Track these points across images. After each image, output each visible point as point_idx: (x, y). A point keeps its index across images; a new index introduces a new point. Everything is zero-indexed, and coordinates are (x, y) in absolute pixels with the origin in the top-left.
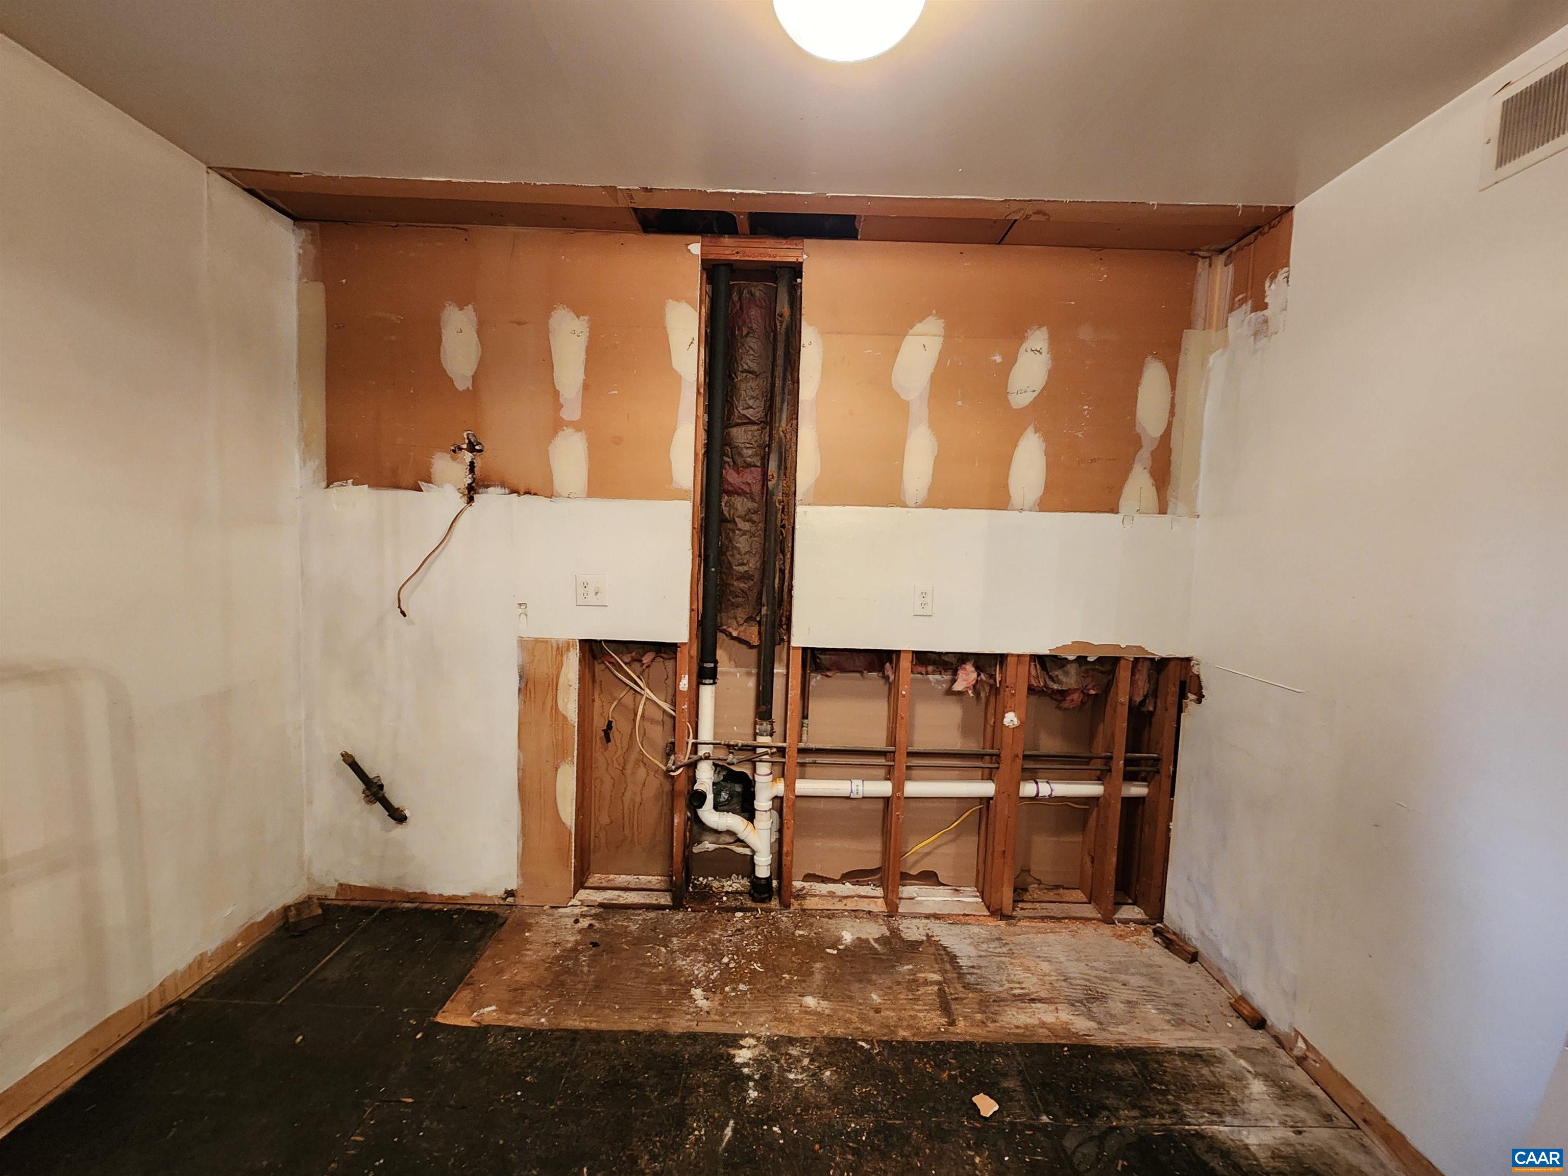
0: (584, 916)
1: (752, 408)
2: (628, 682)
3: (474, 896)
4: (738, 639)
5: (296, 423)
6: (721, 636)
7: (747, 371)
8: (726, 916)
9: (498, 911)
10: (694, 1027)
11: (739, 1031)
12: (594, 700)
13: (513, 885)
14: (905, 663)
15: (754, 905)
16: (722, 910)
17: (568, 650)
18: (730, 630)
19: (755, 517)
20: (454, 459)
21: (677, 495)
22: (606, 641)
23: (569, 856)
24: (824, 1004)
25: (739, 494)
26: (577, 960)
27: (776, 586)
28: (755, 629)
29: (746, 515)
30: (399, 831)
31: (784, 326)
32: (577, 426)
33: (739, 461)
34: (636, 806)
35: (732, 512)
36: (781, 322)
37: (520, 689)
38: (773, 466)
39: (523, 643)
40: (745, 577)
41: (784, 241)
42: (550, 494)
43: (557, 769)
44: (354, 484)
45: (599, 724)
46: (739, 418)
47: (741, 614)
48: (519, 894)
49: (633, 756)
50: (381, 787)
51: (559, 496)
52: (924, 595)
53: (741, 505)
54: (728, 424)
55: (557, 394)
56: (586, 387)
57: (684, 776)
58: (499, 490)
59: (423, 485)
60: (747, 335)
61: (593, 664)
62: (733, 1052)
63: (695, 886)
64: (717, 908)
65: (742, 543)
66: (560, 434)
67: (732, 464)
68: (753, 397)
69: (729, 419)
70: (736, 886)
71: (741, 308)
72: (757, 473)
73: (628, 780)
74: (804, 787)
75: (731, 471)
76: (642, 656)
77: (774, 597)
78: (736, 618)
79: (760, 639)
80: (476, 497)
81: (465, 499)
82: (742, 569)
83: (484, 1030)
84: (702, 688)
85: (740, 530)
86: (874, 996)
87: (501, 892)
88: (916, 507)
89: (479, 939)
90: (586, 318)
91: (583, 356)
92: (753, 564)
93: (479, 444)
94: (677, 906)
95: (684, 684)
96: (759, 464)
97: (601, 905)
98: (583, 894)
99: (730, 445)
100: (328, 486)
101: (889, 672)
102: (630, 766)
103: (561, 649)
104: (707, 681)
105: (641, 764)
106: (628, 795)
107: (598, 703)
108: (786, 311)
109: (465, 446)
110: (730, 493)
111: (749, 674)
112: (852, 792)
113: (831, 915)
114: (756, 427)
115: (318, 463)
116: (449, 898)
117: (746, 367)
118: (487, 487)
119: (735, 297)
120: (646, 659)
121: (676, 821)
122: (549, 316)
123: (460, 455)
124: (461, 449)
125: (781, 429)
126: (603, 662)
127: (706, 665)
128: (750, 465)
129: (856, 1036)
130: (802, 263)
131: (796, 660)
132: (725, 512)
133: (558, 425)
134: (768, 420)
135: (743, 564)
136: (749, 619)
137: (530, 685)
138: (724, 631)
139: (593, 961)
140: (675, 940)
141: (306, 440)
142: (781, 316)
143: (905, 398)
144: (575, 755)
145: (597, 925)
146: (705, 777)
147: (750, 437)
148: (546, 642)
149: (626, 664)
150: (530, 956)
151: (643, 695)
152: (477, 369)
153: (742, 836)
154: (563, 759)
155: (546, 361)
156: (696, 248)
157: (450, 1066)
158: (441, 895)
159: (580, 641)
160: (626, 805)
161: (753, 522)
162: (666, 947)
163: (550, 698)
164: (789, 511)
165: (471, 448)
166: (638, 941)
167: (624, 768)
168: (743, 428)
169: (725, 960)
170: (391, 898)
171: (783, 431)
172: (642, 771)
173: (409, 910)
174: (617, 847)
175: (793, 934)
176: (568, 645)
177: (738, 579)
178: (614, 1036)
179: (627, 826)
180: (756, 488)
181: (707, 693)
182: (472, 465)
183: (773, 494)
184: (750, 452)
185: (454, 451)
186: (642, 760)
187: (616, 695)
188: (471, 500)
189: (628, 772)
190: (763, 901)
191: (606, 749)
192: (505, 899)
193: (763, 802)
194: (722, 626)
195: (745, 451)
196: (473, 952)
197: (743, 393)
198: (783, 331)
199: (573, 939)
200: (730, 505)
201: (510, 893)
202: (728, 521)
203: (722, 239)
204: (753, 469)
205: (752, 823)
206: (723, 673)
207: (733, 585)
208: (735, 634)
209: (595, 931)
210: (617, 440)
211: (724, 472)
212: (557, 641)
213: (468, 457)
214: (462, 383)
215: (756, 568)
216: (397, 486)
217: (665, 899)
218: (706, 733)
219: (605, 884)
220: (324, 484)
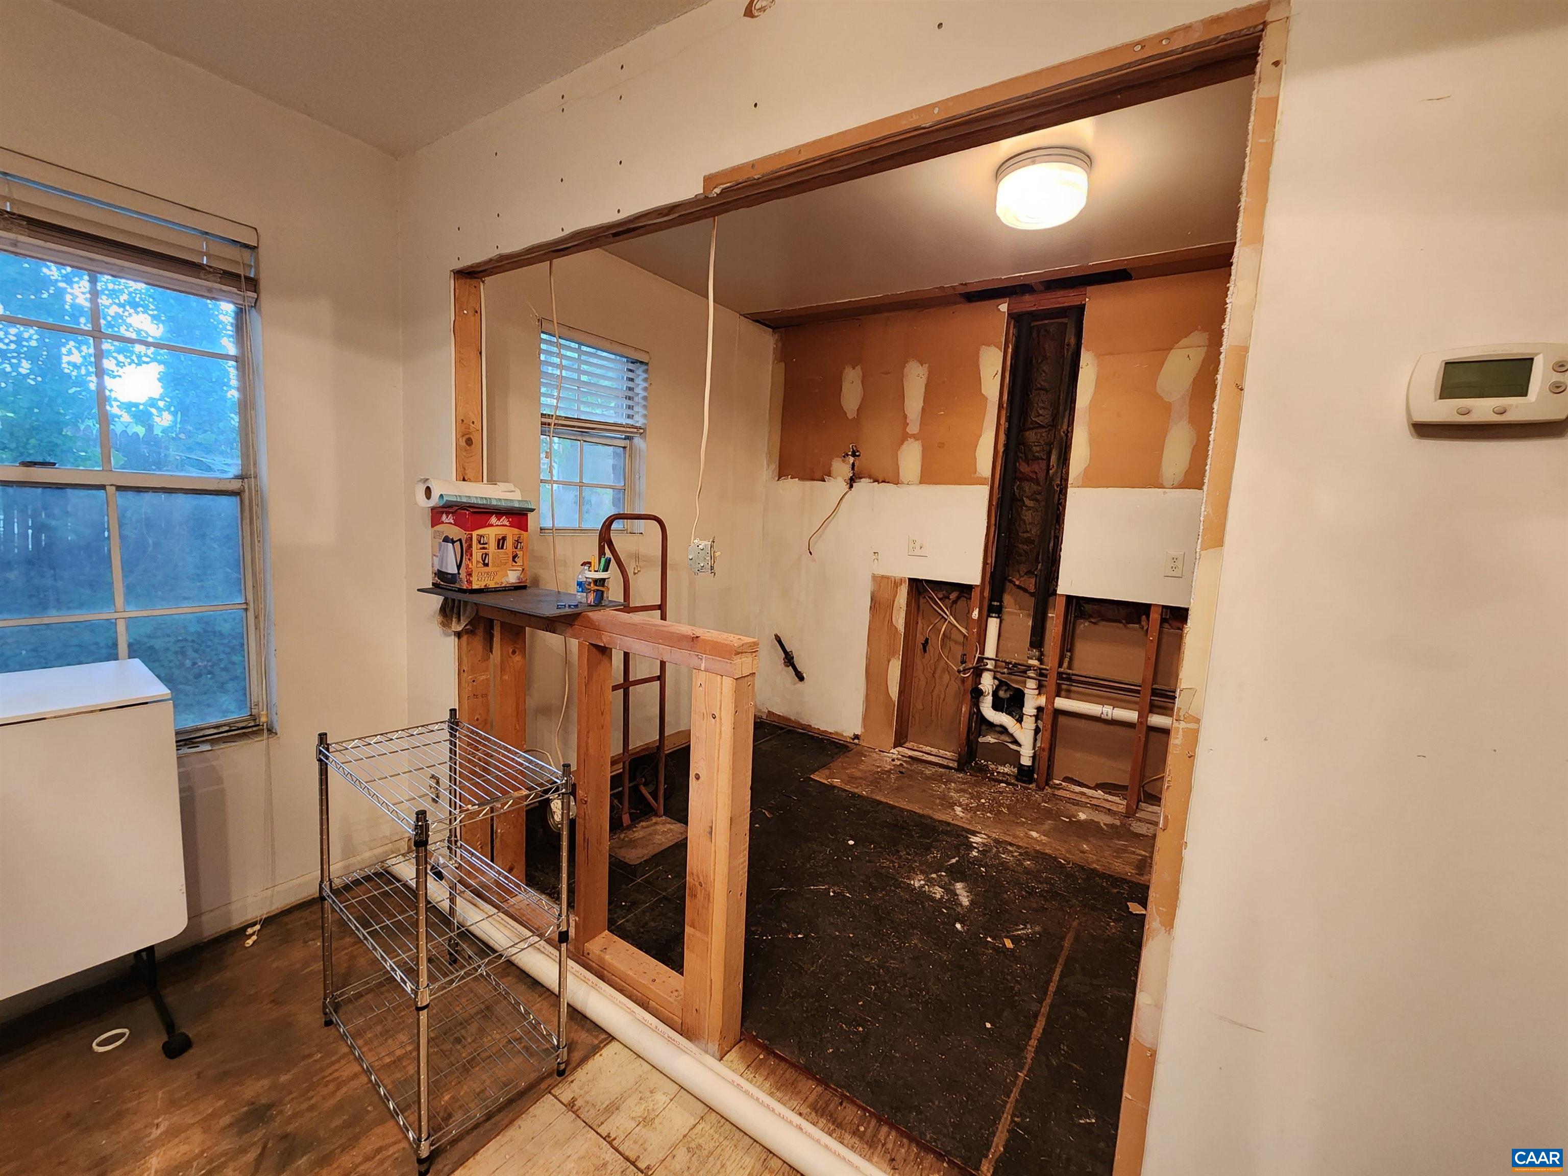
0: (898, 759)
1: (1042, 415)
2: (940, 611)
3: (837, 733)
4: (1019, 587)
5: (766, 443)
6: (1008, 585)
7: (1040, 389)
8: (993, 783)
9: (849, 745)
10: (950, 820)
11: (979, 830)
12: (917, 623)
13: (858, 732)
14: (1155, 616)
15: (1016, 783)
16: (990, 779)
17: (901, 584)
18: (1014, 580)
19: (1038, 497)
20: (844, 461)
21: (980, 481)
22: (927, 581)
23: (893, 719)
24: (1043, 837)
25: (1027, 480)
26: (889, 776)
27: (1051, 549)
28: (1033, 580)
29: (1032, 495)
30: (800, 685)
31: (1070, 353)
32: (915, 437)
33: (1030, 456)
34: (941, 701)
35: (1021, 493)
36: (1068, 350)
37: (871, 607)
38: (1054, 458)
39: (874, 577)
40: (1029, 541)
41: (1072, 291)
42: (896, 481)
43: (889, 662)
44: (791, 478)
45: (920, 639)
46: (1031, 424)
47: (1023, 569)
48: (862, 738)
49: (942, 664)
50: (793, 658)
51: (903, 483)
52: (1175, 560)
53: (1029, 488)
54: (1022, 429)
55: (905, 417)
56: (923, 410)
57: (970, 678)
58: (867, 480)
59: (826, 478)
60: (1041, 362)
61: (919, 598)
62: (969, 836)
63: (976, 763)
64: (988, 777)
65: (1027, 516)
66: (906, 442)
67: (1024, 458)
68: (1043, 408)
69: (1024, 425)
70: (1006, 770)
71: (1038, 343)
72: (1043, 464)
73: (937, 681)
74: (1062, 703)
75: (1024, 464)
76: (950, 594)
77: (1049, 557)
78: (1019, 572)
79: (1035, 587)
80: (854, 485)
81: (848, 486)
82: (1025, 535)
83: (832, 787)
84: (990, 620)
85: (1026, 506)
86: (1085, 846)
87: (851, 735)
88: (1173, 488)
89: (837, 754)
90: (927, 365)
91: (923, 390)
92: (1035, 531)
93: (858, 451)
94: (959, 769)
95: (975, 614)
96: (1045, 458)
97: (910, 757)
98: (900, 749)
99: (1023, 444)
100: (778, 480)
101: (1144, 623)
102: (939, 671)
103: (897, 583)
104: (994, 615)
105: (947, 672)
106: (936, 692)
107: (920, 625)
108: (1073, 341)
109: (850, 453)
110: (1020, 480)
111: (1029, 615)
112: (1102, 713)
113: (1077, 803)
114: (1044, 430)
115: (775, 466)
116: (824, 732)
117: (1039, 386)
118: (861, 478)
119: (1034, 335)
120: (953, 596)
121: (963, 710)
122: (904, 367)
123: (847, 458)
124: (848, 455)
125: (1062, 430)
126: (925, 597)
127: (993, 603)
128: (1038, 458)
129: (1058, 855)
130: (1085, 305)
131: (1061, 605)
132: (1016, 494)
133: (905, 437)
134: (1053, 425)
135: (1027, 532)
136: (1029, 573)
137: (877, 605)
138: (1011, 581)
139: (897, 779)
140: (953, 784)
141: (770, 454)
142: (1068, 345)
143: (1167, 400)
144: (901, 653)
145: (905, 765)
146: (987, 682)
147: (1039, 437)
148: (888, 578)
149: (940, 599)
150: (862, 767)
151: (946, 620)
152: (861, 404)
153: (1011, 730)
154: (893, 656)
155: (901, 397)
156: (1004, 307)
157: (815, 793)
158: (818, 729)
159: (909, 579)
160: (934, 698)
161: (1037, 500)
162: (946, 785)
163: (888, 614)
164: (1063, 492)
165: (854, 455)
166: (928, 778)
167: (934, 673)
168: (1034, 431)
169: (983, 801)
170: (793, 725)
171: (1064, 432)
172: (946, 677)
173: (801, 733)
174: (927, 727)
175: (1039, 804)
176: (901, 581)
177: (1022, 543)
178: (902, 810)
179: (933, 714)
180: (1041, 476)
181: (993, 624)
182: (853, 465)
183: (1052, 479)
184: (1038, 449)
185: (844, 457)
186: (947, 668)
187: (932, 620)
188: (851, 487)
189: (937, 676)
190: (1024, 782)
191: (923, 657)
192: (853, 739)
193: (1029, 709)
194: (1008, 576)
195: (1034, 448)
196: (833, 757)
197: (1036, 405)
198: (1069, 357)
199: (889, 767)
200: (1020, 488)
201: (856, 737)
202: (1020, 500)
203: (1024, 297)
204: (1040, 461)
205: (1021, 724)
206: (1009, 613)
207: (1018, 547)
208: (1017, 583)
209: (904, 768)
210: (941, 445)
211: (1018, 464)
212: (895, 577)
213: (851, 459)
214: (851, 415)
215: (1036, 535)
216: (813, 480)
217: (955, 765)
218: (990, 651)
219: (915, 748)
220: (777, 478)
